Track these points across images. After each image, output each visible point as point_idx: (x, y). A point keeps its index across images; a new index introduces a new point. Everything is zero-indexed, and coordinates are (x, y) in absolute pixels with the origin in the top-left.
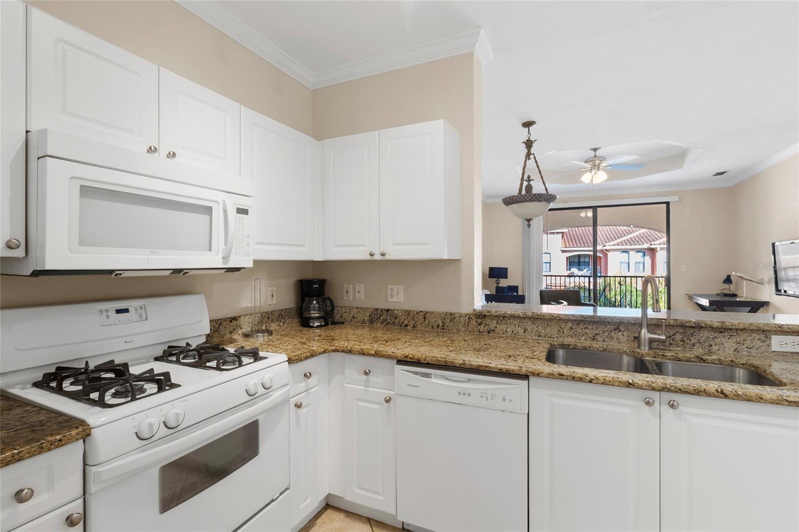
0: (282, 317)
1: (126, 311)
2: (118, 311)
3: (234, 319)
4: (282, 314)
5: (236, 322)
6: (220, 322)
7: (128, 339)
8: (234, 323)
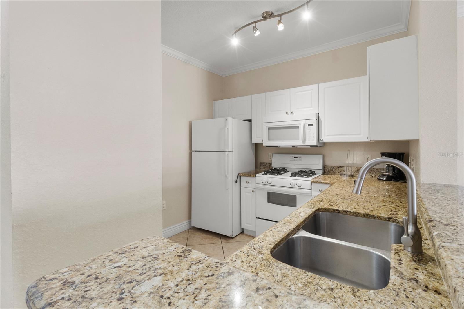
0: (374, 172)
1: (297, 157)
2: (295, 157)
3: (341, 167)
4: (373, 170)
5: (341, 169)
6: (333, 167)
7: (295, 165)
8: (340, 168)
